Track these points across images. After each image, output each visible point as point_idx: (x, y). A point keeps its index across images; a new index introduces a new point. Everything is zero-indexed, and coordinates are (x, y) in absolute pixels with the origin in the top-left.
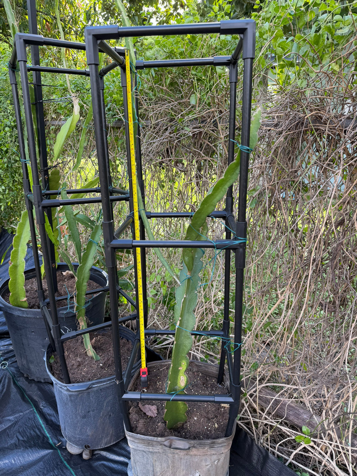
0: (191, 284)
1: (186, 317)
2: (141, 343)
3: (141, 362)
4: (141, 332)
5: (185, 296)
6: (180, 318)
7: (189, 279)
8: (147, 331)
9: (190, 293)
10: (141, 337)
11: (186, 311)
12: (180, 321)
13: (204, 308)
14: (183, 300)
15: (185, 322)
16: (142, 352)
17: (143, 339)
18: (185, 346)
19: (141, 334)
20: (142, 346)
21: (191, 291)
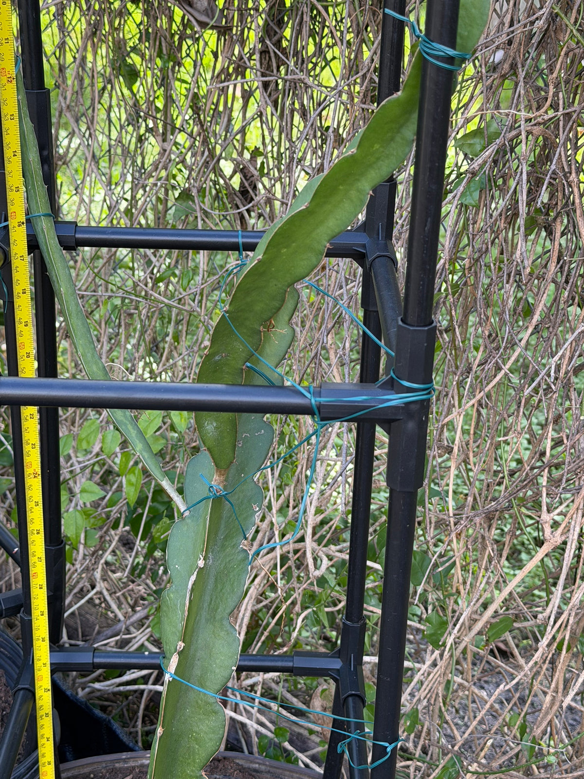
0: (225, 514)
1: (205, 635)
2: (39, 703)
3: (37, 762)
4: (38, 665)
5: (201, 563)
6: (181, 645)
7: (218, 501)
8: (61, 658)
9: (223, 547)
10: (38, 684)
11: (204, 614)
12: (180, 653)
13: (278, 552)
14: (193, 578)
15: (200, 654)
16: (40, 732)
17: (46, 690)
18: (196, 739)
19: (37, 674)
20: (40, 713)
21: (225, 538)
